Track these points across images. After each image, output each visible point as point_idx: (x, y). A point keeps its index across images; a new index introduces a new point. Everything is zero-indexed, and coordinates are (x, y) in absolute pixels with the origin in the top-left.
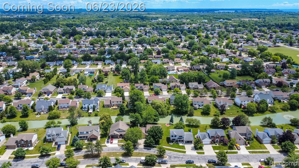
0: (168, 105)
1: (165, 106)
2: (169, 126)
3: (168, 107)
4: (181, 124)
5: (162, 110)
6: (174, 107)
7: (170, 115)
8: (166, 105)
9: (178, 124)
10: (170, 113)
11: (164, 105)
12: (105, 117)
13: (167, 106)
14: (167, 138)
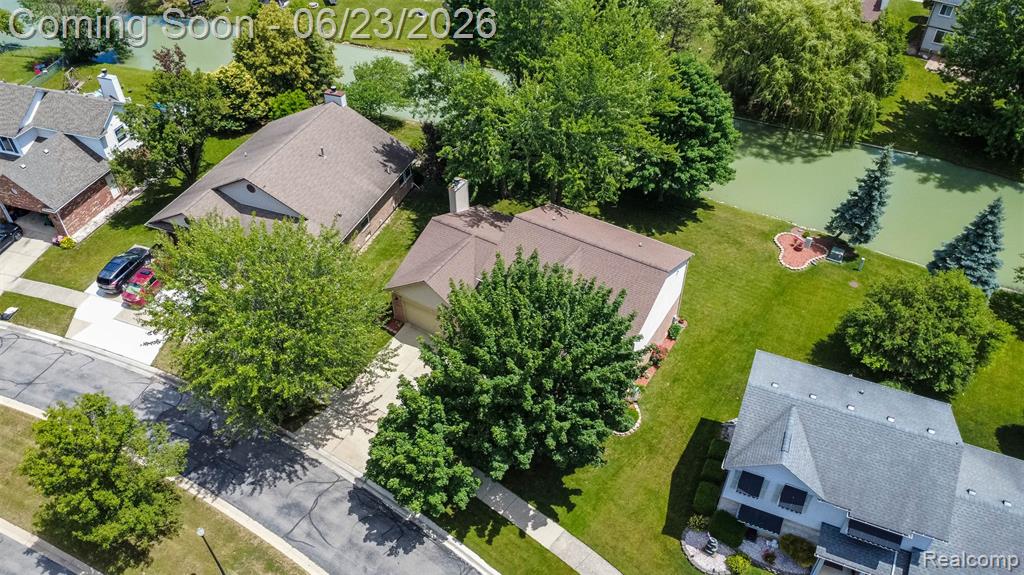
0: (883, 46)
1: (856, 51)
2: (809, 259)
3: (874, 65)
4: (956, 314)
5: (797, 85)
6: (947, 79)
7: (874, 142)
8: (865, 36)
9: (908, 299)
10: (878, 128)
11: (837, 35)
12: (264, 39)
13: (877, 50)
14: (703, 422)
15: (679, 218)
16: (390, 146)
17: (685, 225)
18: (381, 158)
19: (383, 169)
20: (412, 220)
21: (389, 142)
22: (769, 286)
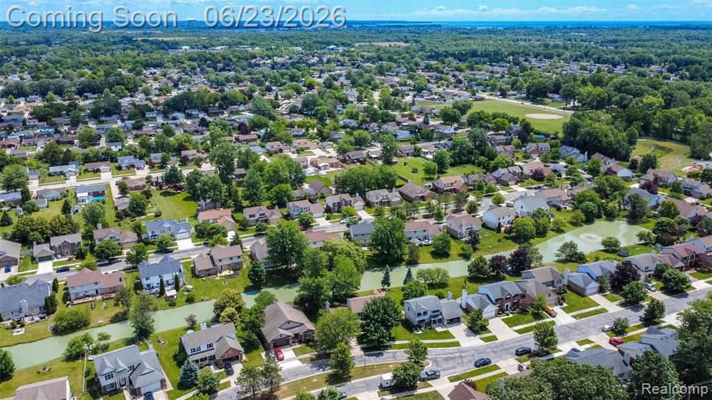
6: (370, 251)
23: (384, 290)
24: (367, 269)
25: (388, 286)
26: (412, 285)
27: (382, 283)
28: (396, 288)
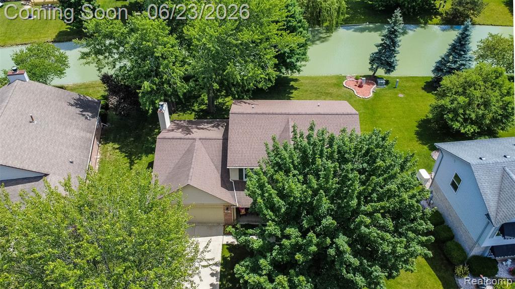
2: (370, 90)
15: (285, 91)
16: (79, 100)
17: (292, 93)
18: (78, 110)
19: (84, 118)
20: (117, 149)
21: (78, 97)
22: (364, 111)
23: (372, 79)
24: (347, 23)
25: (388, 71)
26: (471, 84)
27: (372, 61)
28: (408, 79)
